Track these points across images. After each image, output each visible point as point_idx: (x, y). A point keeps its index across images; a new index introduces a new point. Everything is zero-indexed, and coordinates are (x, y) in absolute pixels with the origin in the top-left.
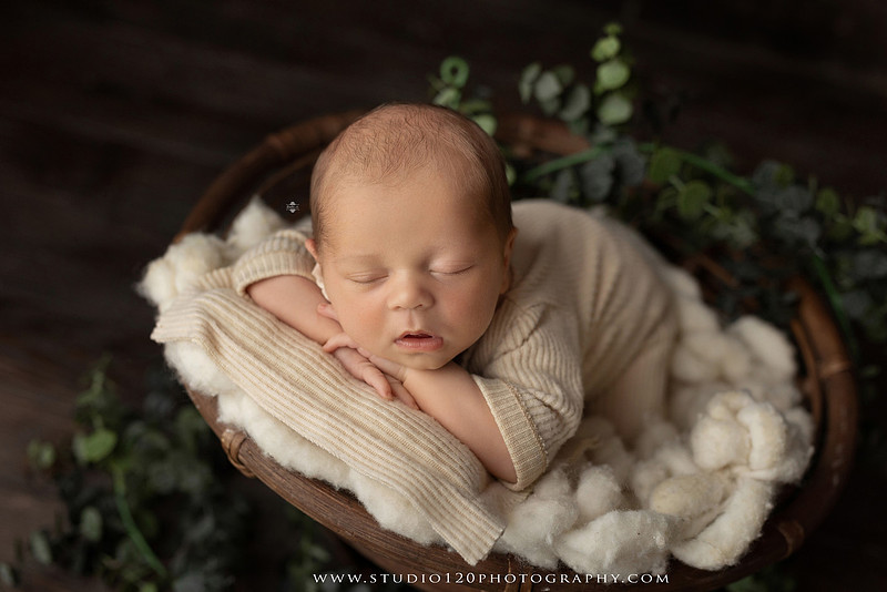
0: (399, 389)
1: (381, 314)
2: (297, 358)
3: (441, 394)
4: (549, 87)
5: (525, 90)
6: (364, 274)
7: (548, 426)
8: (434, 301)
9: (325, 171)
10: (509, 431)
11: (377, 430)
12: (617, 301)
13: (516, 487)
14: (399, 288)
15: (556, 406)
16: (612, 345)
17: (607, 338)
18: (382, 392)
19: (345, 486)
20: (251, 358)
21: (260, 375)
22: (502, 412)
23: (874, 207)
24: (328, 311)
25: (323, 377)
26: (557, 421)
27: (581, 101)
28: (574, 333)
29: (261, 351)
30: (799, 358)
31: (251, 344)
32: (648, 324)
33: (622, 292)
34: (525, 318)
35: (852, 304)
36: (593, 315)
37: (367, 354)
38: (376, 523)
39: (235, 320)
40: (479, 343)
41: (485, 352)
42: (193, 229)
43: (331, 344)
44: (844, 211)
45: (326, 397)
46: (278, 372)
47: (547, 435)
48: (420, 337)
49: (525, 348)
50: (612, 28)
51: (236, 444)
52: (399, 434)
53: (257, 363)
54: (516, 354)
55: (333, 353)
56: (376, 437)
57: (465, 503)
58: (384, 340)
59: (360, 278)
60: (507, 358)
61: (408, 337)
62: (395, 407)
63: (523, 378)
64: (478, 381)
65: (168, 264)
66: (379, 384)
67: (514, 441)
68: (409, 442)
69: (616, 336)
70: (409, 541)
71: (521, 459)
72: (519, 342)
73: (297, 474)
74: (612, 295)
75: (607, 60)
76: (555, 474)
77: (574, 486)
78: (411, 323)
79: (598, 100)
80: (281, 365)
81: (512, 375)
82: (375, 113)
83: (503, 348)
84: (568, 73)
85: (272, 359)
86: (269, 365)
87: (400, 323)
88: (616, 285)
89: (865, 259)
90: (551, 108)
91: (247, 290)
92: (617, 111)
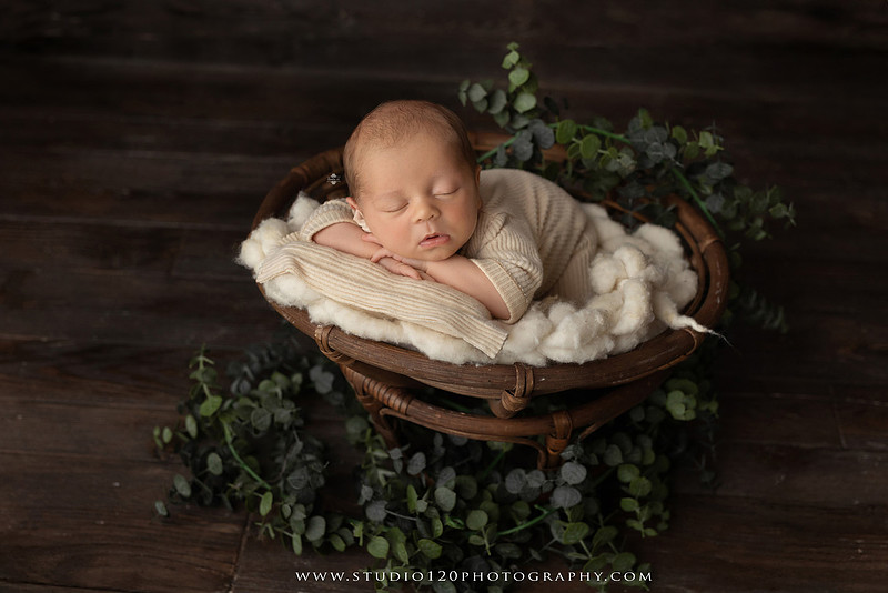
0: (424, 275)
1: (409, 227)
2: (356, 268)
3: (452, 272)
4: (478, 93)
5: (463, 97)
6: (395, 206)
7: (523, 279)
8: (440, 213)
9: (354, 151)
10: (499, 284)
11: (416, 295)
12: (552, 218)
13: (509, 322)
14: (418, 208)
15: (525, 267)
16: (555, 245)
17: (551, 240)
18: (415, 276)
19: (402, 341)
20: (327, 273)
21: (335, 282)
22: (492, 274)
23: (710, 132)
24: (370, 237)
25: (376, 275)
26: (527, 277)
27: (502, 101)
28: (529, 231)
29: (332, 268)
30: (683, 243)
31: (325, 265)
32: (577, 233)
33: (554, 211)
34: (495, 221)
35: (714, 204)
36: (538, 224)
37: (399, 258)
38: (428, 358)
39: (311, 253)
40: (469, 242)
41: (474, 247)
42: (266, 217)
43: (375, 257)
44: (691, 138)
45: (380, 285)
46: (346, 277)
47: (524, 285)
48: (436, 237)
49: (499, 237)
50: (512, 46)
51: (325, 335)
52: (431, 294)
53: (331, 275)
54: (494, 242)
55: (377, 262)
56: (418, 298)
57: (481, 323)
58: (412, 245)
59: (392, 209)
60: (489, 245)
61: (428, 238)
62: (425, 282)
63: (501, 256)
64: (474, 261)
65: (254, 240)
66: (412, 272)
67: (503, 289)
68: (438, 297)
69: (557, 238)
70: (450, 364)
71: (510, 300)
72: (494, 234)
73: (369, 341)
74: (548, 213)
75: (513, 67)
76: (533, 309)
77: (546, 314)
78: (429, 230)
79: (513, 97)
80: (346, 273)
81: (494, 255)
82: (378, 109)
83: (485, 240)
84: (490, 82)
85: (341, 271)
86: (339, 275)
87: (422, 231)
88: (549, 207)
89: (713, 168)
90: (481, 108)
91: (313, 238)
92: (527, 102)
